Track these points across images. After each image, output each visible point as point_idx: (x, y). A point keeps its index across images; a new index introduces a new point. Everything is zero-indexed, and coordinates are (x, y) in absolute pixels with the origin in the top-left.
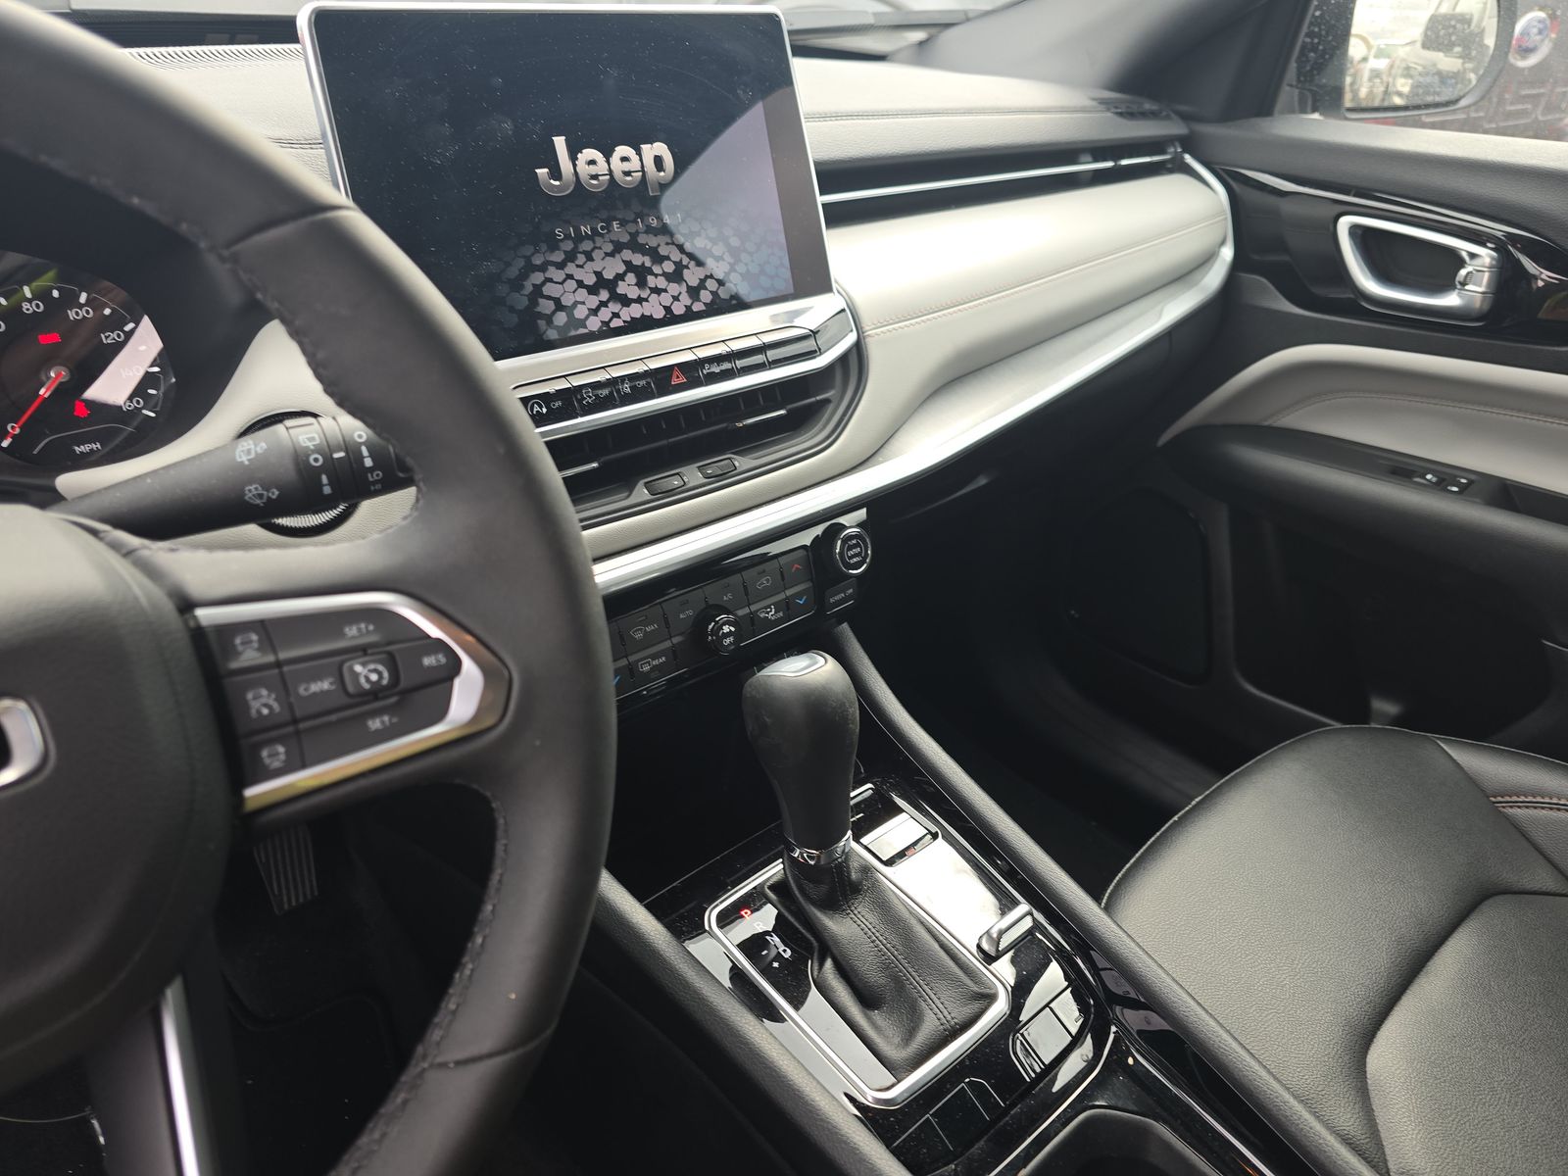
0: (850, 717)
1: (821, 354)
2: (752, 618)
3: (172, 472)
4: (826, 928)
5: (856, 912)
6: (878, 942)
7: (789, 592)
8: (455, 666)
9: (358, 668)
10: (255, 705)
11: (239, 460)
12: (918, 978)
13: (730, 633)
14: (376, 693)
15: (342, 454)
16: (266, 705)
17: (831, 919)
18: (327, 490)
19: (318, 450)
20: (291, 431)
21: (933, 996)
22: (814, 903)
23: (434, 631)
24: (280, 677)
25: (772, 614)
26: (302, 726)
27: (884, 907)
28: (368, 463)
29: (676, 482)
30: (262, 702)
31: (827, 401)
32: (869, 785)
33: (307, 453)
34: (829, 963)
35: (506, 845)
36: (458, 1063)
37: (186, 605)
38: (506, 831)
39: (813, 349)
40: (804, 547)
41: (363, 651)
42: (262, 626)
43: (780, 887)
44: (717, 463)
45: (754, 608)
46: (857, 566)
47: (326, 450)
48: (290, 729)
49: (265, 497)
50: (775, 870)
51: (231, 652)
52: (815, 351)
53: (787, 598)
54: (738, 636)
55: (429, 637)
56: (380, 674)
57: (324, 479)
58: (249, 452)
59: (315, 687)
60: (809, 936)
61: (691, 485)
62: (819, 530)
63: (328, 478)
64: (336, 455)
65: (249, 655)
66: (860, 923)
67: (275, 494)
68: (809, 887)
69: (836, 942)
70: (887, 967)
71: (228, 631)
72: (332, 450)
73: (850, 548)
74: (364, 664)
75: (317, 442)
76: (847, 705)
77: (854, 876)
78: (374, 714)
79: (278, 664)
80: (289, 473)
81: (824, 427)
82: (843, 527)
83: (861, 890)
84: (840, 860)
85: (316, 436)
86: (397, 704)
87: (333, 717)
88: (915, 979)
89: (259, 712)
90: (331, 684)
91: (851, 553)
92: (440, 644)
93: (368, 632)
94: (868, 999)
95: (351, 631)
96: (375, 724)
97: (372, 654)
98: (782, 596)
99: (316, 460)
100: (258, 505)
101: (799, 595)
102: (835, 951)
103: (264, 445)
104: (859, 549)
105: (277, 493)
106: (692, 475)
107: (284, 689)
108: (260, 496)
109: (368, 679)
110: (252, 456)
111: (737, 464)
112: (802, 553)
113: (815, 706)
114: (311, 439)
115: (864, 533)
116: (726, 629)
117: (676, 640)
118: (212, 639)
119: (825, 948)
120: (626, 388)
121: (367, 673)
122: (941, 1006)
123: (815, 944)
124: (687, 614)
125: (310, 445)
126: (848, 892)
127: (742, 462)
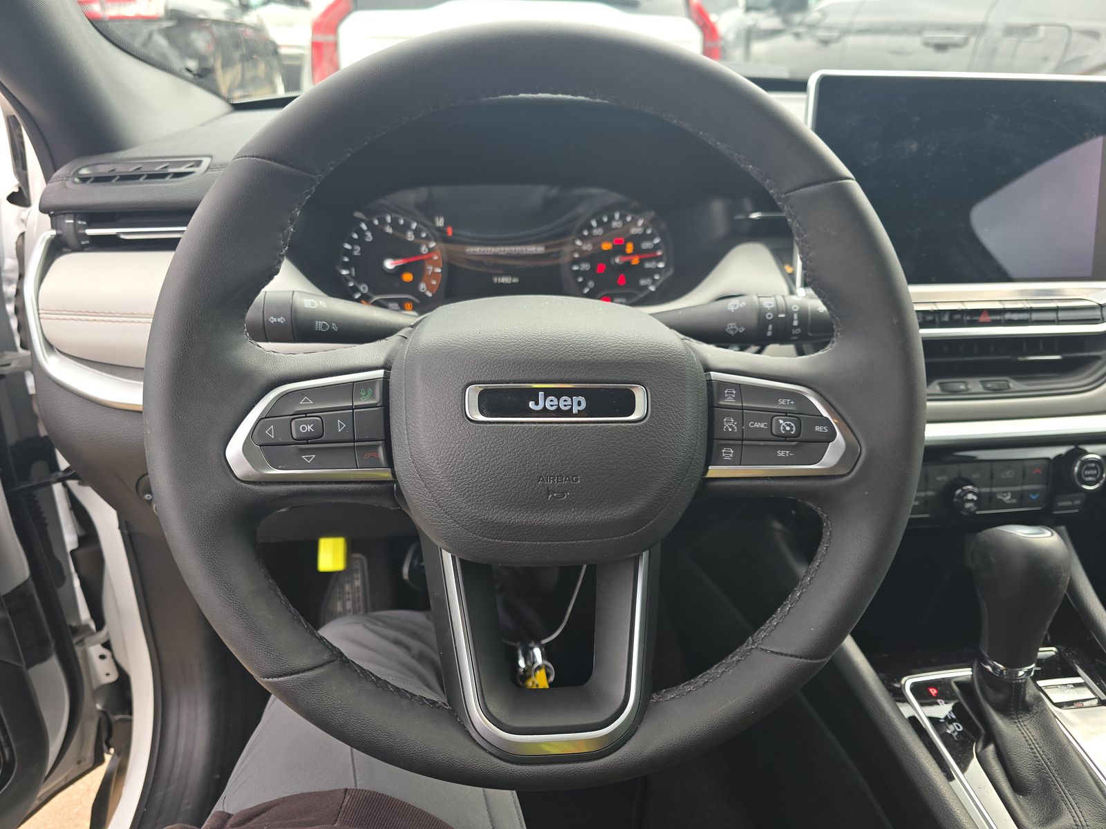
0: (1062, 579)
1: (1103, 322)
2: (991, 497)
3: (693, 310)
4: (995, 723)
5: (1022, 724)
6: (1035, 750)
7: (1026, 487)
8: (832, 436)
9: (781, 421)
10: (726, 425)
11: (729, 309)
12: (1064, 787)
13: (972, 501)
14: (786, 437)
15: (783, 316)
16: (731, 427)
17: (1001, 719)
18: (769, 334)
19: (772, 310)
20: (761, 299)
21: (1074, 804)
22: (991, 704)
23: (825, 413)
24: (742, 414)
25: (1007, 499)
26: (745, 442)
27: (1048, 731)
28: (796, 323)
29: (962, 387)
30: (729, 425)
31: (1098, 358)
32: (1054, 649)
33: (766, 311)
34: (991, 748)
35: (827, 547)
36: (772, 652)
37: (707, 369)
38: (829, 539)
39: (1098, 317)
40: (1048, 459)
41: (785, 413)
42: (738, 386)
43: (964, 686)
44: (995, 381)
45: (994, 490)
46: (1090, 484)
47: (776, 311)
48: (740, 442)
49: (736, 331)
50: (965, 673)
51: (721, 396)
52: (1099, 319)
53: (1023, 491)
54: (978, 503)
55: (822, 416)
56: (791, 427)
57: (770, 327)
58: (735, 305)
59: (757, 425)
60: (979, 724)
61: (973, 391)
62: (1062, 450)
63: (773, 327)
64: (781, 316)
65: (729, 400)
66: (1023, 731)
67: (742, 330)
68: (990, 691)
69: (1001, 736)
70: (1039, 770)
71: (724, 385)
72: (779, 312)
73: (1089, 469)
74: (785, 421)
75: (772, 306)
76: (1062, 569)
77: (1027, 698)
78: (782, 448)
79: (742, 408)
80: (753, 321)
81: (1090, 376)
82: (1086, 453)
83: (1030, 711)
84: (1020, 681)
85: (772, 303)
86: (795, 445)
87: (762, 443)
88: (1060, 786)
89: (727, 429)
90: (765, 425)
91: (1088, 472)
92: (826, 422)
93: (790, 404)
94: (1018, 786)
95: (782, 402)
96: (781, 453)
97: (789, 416)
98: (1019, 488)
99: (769, 316)
100: (731, 335)
101: (1034, 492)
102: (999, 742)
103: (744, 303)
104: (1095, 472)
105: (743, 330)
106: (975, 385)
107: (742, 421)
108: (734, 330)
109: (784, 429)
110: (737, 308)
111: (1011, 385)
112: (1045, 462)
113: (1036, 562)
114: (770, 304)
115: (1103, 462)
116: (970, 496)
117: (930, 493)
118: (715, 387)
119: (991, 736)
120: (946, 318)
121: (785, 425)
122: (1079, 813)
123: (983, 731)
124: (943, 479)
125: (769, 307)
126: (1020, 708)
127: (1014, 385)
